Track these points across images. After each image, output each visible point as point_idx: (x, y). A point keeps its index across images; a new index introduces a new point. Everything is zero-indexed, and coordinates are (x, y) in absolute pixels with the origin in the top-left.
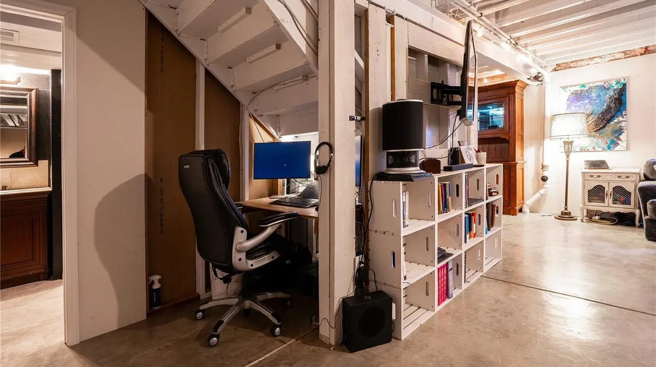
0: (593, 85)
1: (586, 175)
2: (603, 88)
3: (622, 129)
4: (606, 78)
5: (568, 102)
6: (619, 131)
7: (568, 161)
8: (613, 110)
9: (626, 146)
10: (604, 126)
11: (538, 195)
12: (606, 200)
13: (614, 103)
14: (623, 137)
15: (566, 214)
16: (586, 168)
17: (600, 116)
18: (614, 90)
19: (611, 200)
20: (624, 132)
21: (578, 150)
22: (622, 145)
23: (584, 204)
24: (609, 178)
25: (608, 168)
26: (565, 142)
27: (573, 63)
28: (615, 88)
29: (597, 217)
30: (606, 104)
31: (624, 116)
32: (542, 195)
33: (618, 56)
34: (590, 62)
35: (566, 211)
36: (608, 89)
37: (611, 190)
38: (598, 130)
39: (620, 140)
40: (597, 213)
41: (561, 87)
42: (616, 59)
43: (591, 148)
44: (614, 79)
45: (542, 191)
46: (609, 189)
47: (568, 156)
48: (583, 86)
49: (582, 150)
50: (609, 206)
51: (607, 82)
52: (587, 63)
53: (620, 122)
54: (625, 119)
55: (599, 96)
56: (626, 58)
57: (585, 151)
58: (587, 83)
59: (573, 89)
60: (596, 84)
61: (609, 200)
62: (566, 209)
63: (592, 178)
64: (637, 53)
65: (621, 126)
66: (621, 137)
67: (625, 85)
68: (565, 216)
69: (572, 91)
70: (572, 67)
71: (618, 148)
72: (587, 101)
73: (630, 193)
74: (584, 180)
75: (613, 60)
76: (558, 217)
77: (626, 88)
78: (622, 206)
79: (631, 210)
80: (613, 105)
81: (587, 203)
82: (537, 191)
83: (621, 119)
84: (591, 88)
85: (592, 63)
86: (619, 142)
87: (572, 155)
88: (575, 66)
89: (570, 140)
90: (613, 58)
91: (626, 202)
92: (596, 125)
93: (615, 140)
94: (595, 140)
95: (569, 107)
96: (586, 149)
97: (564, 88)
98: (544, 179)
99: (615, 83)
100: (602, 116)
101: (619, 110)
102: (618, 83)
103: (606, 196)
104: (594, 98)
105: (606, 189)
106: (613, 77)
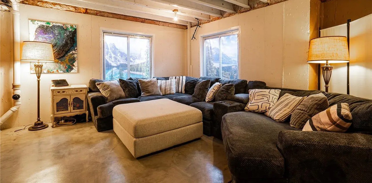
0: (56, 25)
1: (54, 91)
2: (62, 28)
3: (75, 59)
4: (64, 21)
5: (36, 33)
6: (73, 60)
7: (39, 81)
8: (69, 45)
9: (77, 70)
10: (64, 56)
11: (9, 112)
12: (69, 108)
13: (70, 40)
14: (75, 64)
15: (39, 124)
16: (53, 86)
17: (61, 48)
18: (70, 32)
19: (72, 108)
20: (76, 61)
21: (45, 72)
22: (75, 69)
23: (54, 114)
24: (70, 92)
25: (68, 85)
26: (35, 66)
27: (39, 3)
28: (70, 30)
29: (63, 121)
30: (64, 40)
31: (76, 51)
32: (14, 112)
33: (71, 9)
34: (53, 6)
35: (39, 122)
36: (66, 30)
37: (72, 100)
38: (60, 58)
39: (74, 66)
40: (62, 118)
41: (29, 19)
42: (70, 11)
43: (55, 71)
44: (69, 24)
45: (14, 108)
46: (70, 100)
47: (39, 77)
48: (48, 23)
49: (49, 72)
50: (71, 112)
51: (65, 25)
52: (51, 6)
53: (73, 54)
54: (76, 52)
55: (60, 33)
56: (76, 12)
57: (51, 73)
58: (51, 22)
59: (40, 23)
60: (58, 25)
61: (71, 108)
62: (39, 120)
63: (59, 94)
64: (82, 11)
65: (74, 57)
66: (74, 64)
67: (76, 30)
68: (39, 126)
69: (39, 25)
70: (38, 6)
71: (72, 71)
72: (51, 36)
73: (83, 101)
74: (53, 96)
75: (68, 11)
76: (32, 129)
77: (76, 32)
78: (78, 110)
79: (84, 112)
80: (69, 42)
81: (56, 113)
82: (9, 109)
83: (74, 52)
84: (54, 26)
85: (55, 8)
86: (73, 67)
87: (42, 76)
88: (41, 5)
89: (40, 64)
90: (68, 9)
91: (81, 107)
92: (59, 54)
93: (71, 66)
94: (58, 65)
95: (37, 37)
96: (52, 72)
97: (33, 20)
98: (16, 97)
99: (70, 27)
100: (63, 48)
101: (73, 46)
102: (72, 27)
103: (69, 105)
104: (57, 34)
105: (69, 101)
106: (69, 23)
